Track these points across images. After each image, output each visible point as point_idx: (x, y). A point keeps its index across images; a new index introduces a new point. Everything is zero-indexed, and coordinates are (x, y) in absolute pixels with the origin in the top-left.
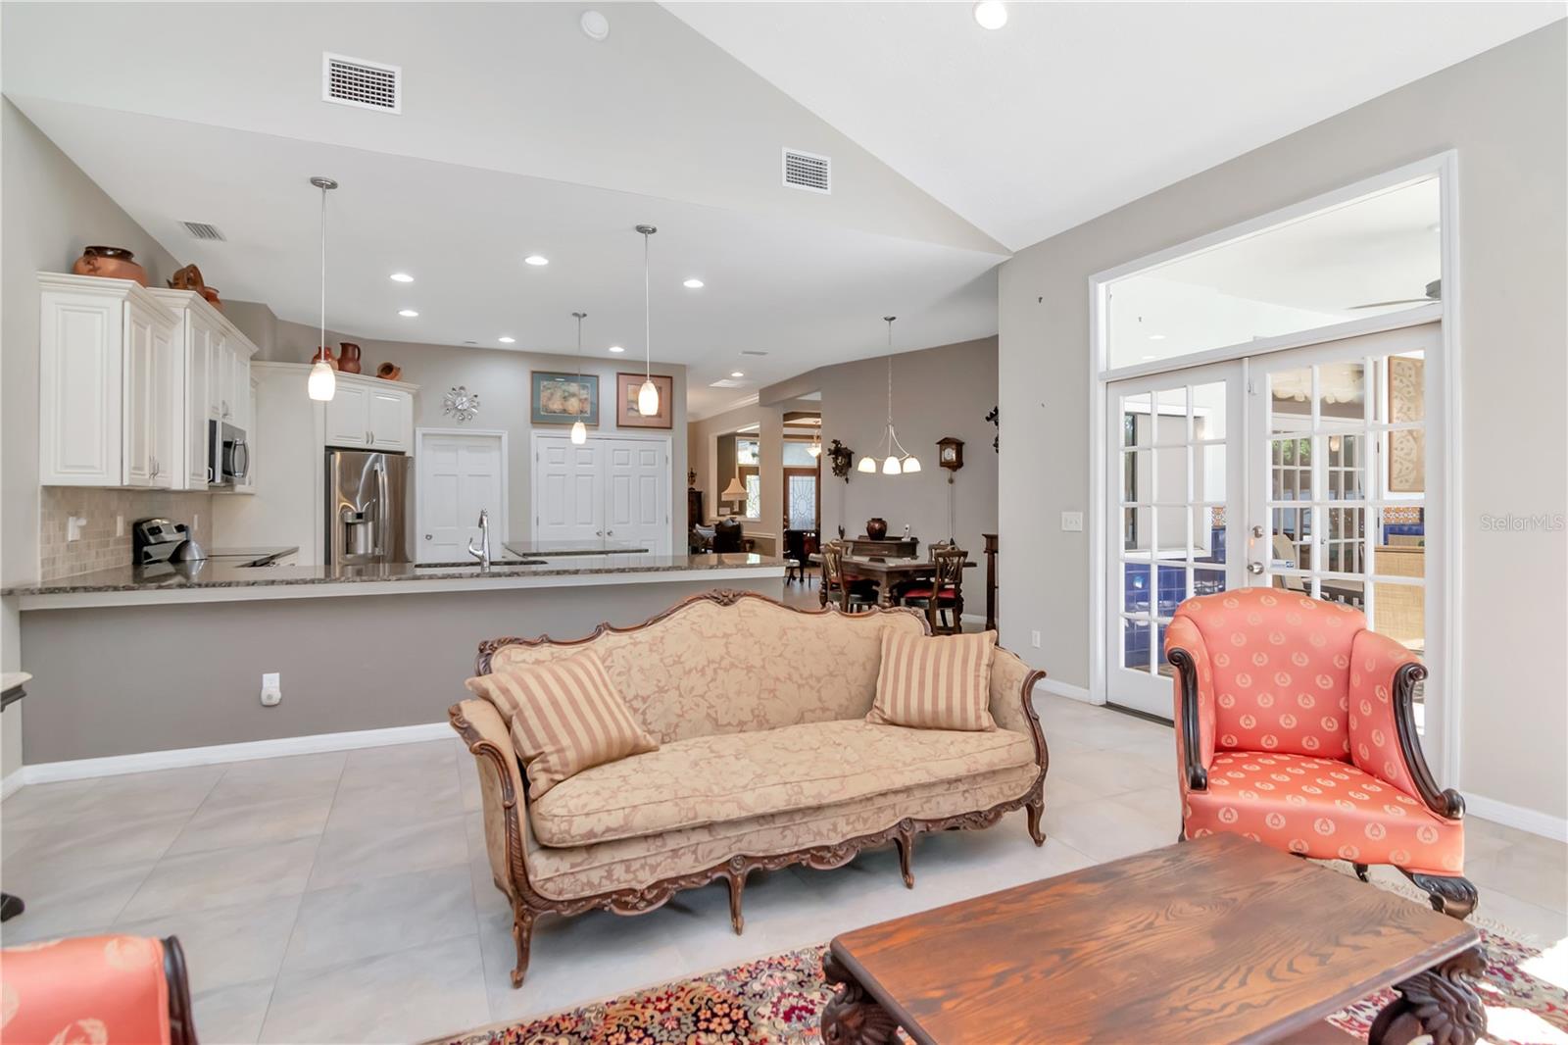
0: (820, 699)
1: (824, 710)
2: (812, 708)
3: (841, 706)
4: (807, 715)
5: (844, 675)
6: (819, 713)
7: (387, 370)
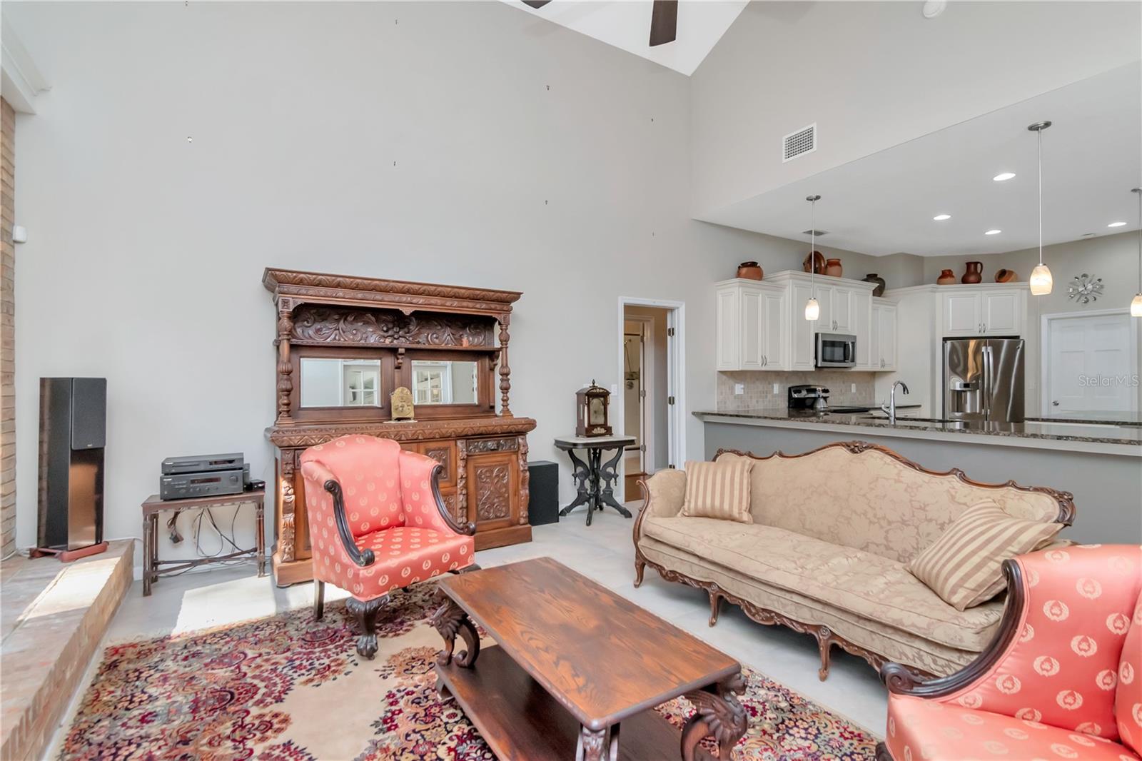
0: (886, 538)
1: (888, 548)
2: (878, 543)
3: (905, 551)
4: (872, 547)
5: (917, 528)
6: (882, 548)
7: (1002, 276)
